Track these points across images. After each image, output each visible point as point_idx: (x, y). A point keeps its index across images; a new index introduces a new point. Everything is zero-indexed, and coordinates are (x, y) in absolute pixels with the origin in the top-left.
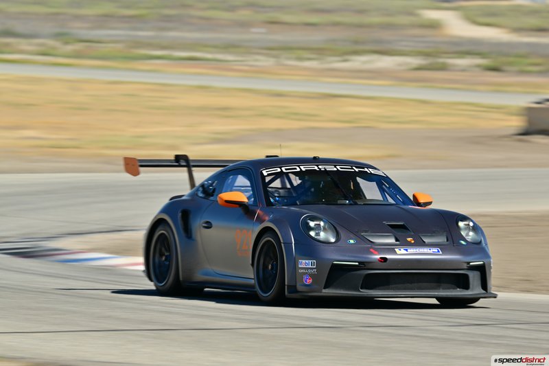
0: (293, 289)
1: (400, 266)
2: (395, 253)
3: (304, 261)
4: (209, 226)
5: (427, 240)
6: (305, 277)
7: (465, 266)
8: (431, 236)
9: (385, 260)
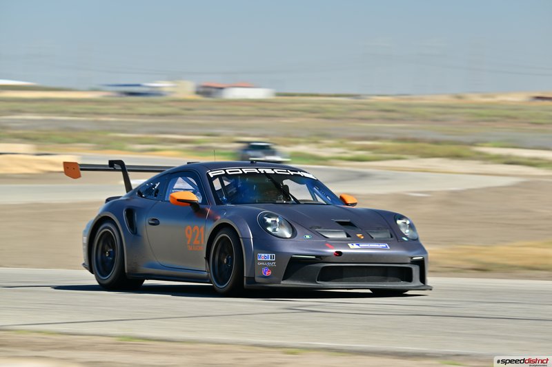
0: (251, 280)
1: (353, 260)
2: (349, 248)
3: (263, 255)
4: (155, 223)
5: (374, 236)
6: (264, 269)
7: (409, 261)
8: (377, 232)
9: (339, 254)
